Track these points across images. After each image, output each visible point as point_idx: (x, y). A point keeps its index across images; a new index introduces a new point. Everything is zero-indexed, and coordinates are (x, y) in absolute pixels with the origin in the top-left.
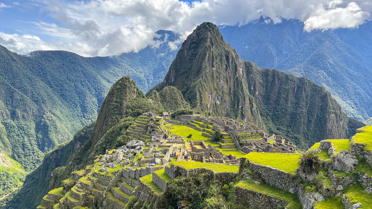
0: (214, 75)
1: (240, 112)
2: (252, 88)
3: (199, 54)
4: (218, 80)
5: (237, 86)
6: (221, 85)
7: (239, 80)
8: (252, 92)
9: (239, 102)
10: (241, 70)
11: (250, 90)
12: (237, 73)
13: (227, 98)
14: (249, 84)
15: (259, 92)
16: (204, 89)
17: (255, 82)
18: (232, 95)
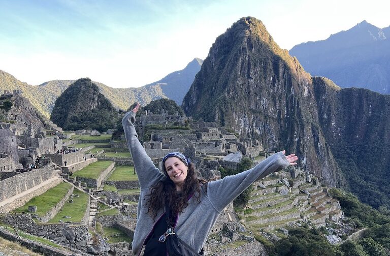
0: (252, 89)
1: (295, 147)
2: (326, 117)
4: (258, 98)
6: (263, 105)
7: (295, 99)
9: (294, 131)
10: (306, 88)
11: (321, 118)
13: (273, 126)
14: (320, 110)
15: (336, 123)
16: (230, 108)
17: (329, 107)
18: (282, 122)
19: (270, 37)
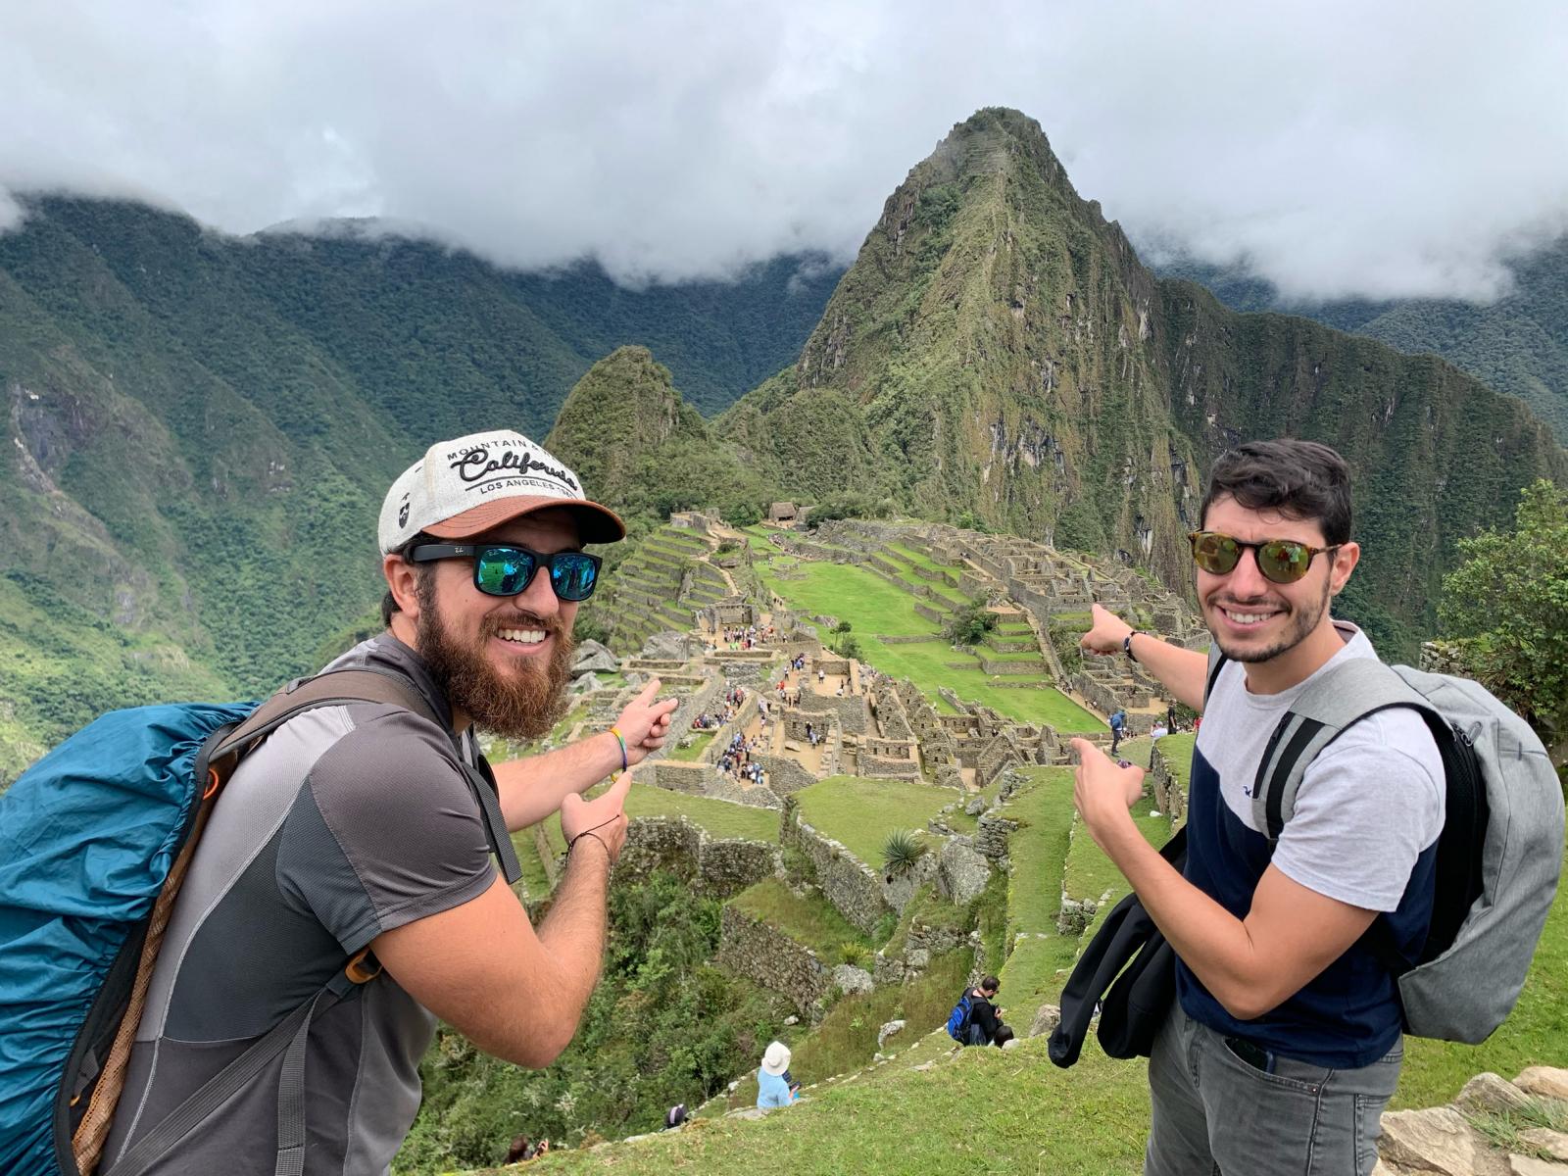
0: (1020, 340)
1: (1125, 503)
2: (1191, 400)
3: (954, 247)
4: (1033, 363)
5: (1119, 388)
6: (1045, 383)
7: (1129, 362)
8: (1187, 420)
9: (1124, 459)
10: (1143, 316)
11: (1179, 403)
12: (1120, 333)
13: (1069, 439)
14: (1176, 381)
15: (1219, 417)
16: (967, 400)
17: (1204, 369)
18: (1093, 428)
19: (1060, 167)
